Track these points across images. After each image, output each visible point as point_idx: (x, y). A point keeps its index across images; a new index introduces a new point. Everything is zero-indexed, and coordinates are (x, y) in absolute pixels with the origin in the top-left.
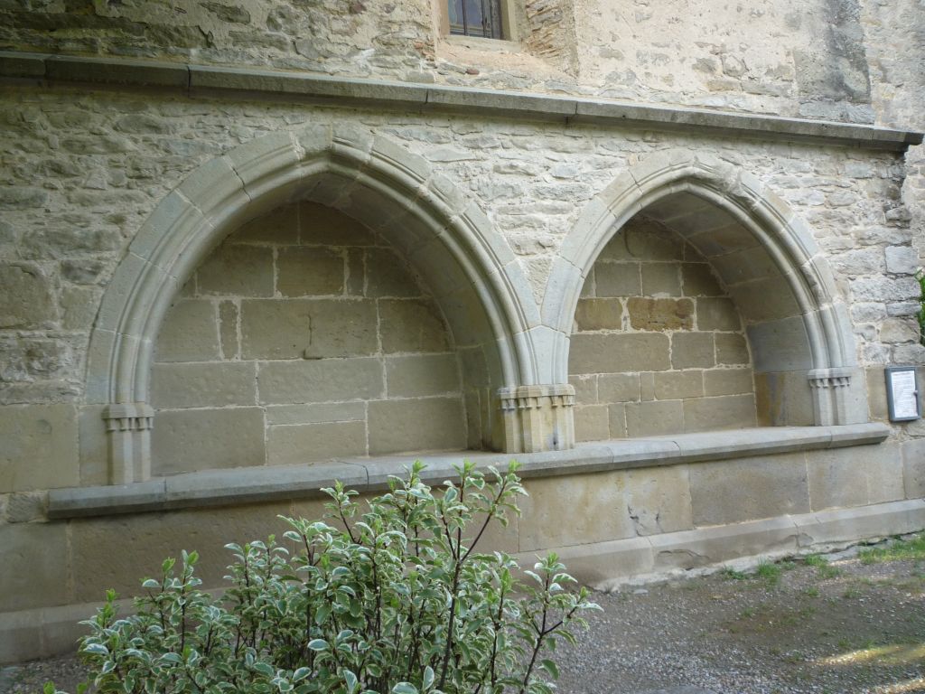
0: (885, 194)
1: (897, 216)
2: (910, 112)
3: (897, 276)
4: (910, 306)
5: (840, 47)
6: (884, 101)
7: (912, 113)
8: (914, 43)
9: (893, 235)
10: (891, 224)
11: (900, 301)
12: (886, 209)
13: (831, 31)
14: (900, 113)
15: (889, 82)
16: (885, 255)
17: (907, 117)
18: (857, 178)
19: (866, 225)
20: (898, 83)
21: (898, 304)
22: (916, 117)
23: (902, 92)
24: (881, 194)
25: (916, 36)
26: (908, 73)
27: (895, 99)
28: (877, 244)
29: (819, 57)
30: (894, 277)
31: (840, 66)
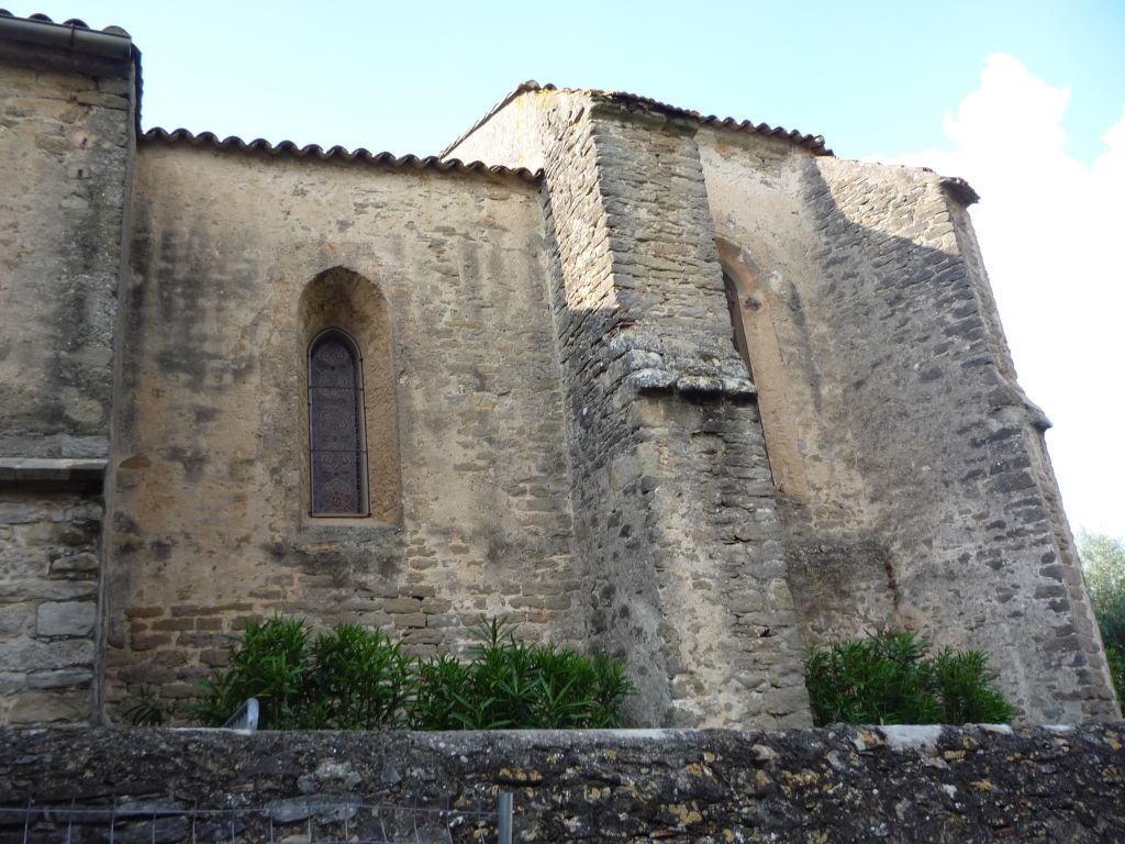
0: (55, 539)
1: (69, 566)
2: (518, 423)
3: (52, 638)
4: (69, 675)
5: (68, 375)
6: (480, 413)
7: (522, 424)
8: (532, 344)
9: (55, 589)
10: (58, 576)
11: (54, 670)
12: (53, 558)
13: (58, 359)
14: (502, 424)
15: (489, 391)
16: (37, 613)
17: (513, 429)
18: (11, 524)
19: (13, 578)
20: (501, 390)
21: (51, 674)
22: (527, 429)
23: (508, 401)
24: (49, 541)
25: (533, 338)
26: (519, 380)
27: (497, 408)
28: (23, 601)
29: (30, 388)
30: (48, 640)
31: (62, 397)
